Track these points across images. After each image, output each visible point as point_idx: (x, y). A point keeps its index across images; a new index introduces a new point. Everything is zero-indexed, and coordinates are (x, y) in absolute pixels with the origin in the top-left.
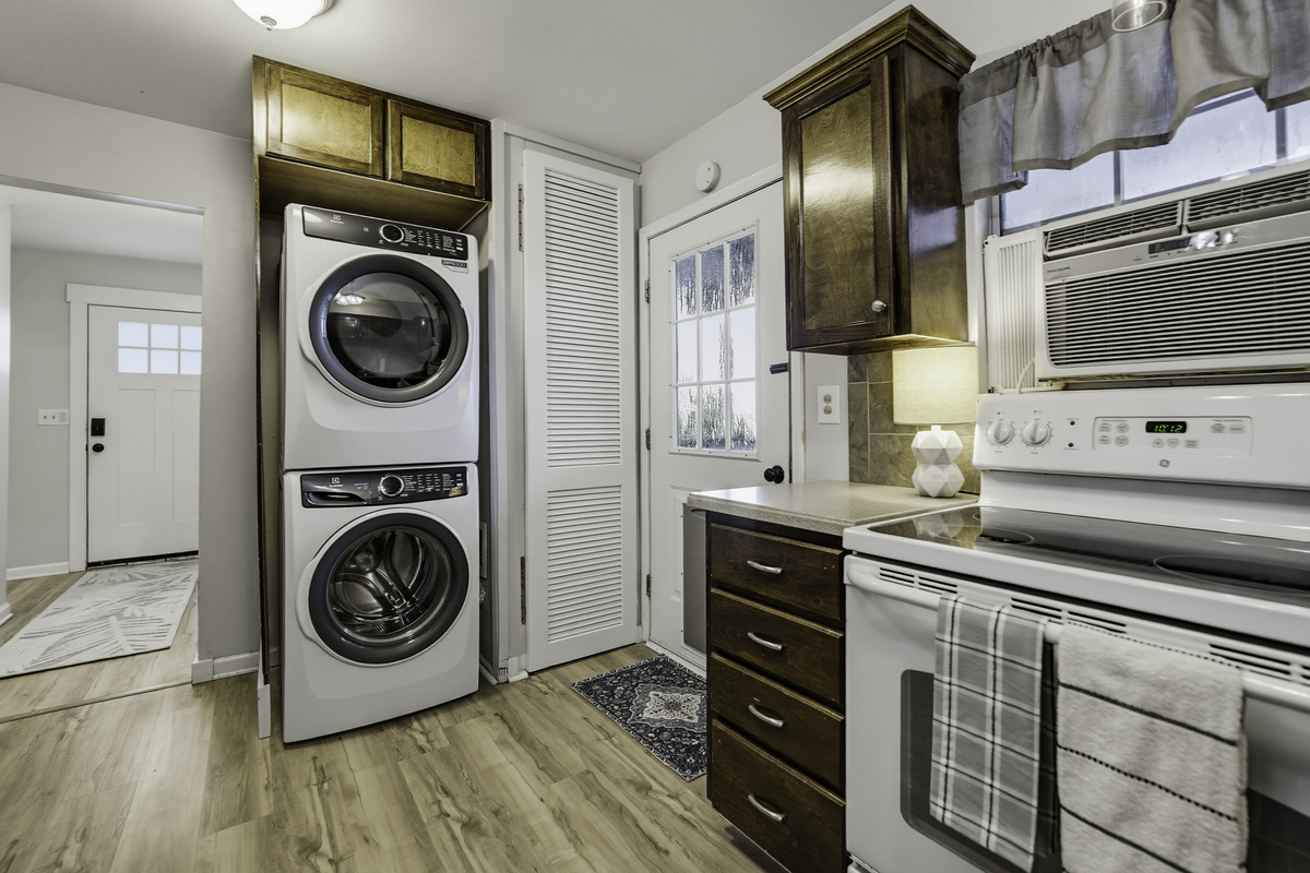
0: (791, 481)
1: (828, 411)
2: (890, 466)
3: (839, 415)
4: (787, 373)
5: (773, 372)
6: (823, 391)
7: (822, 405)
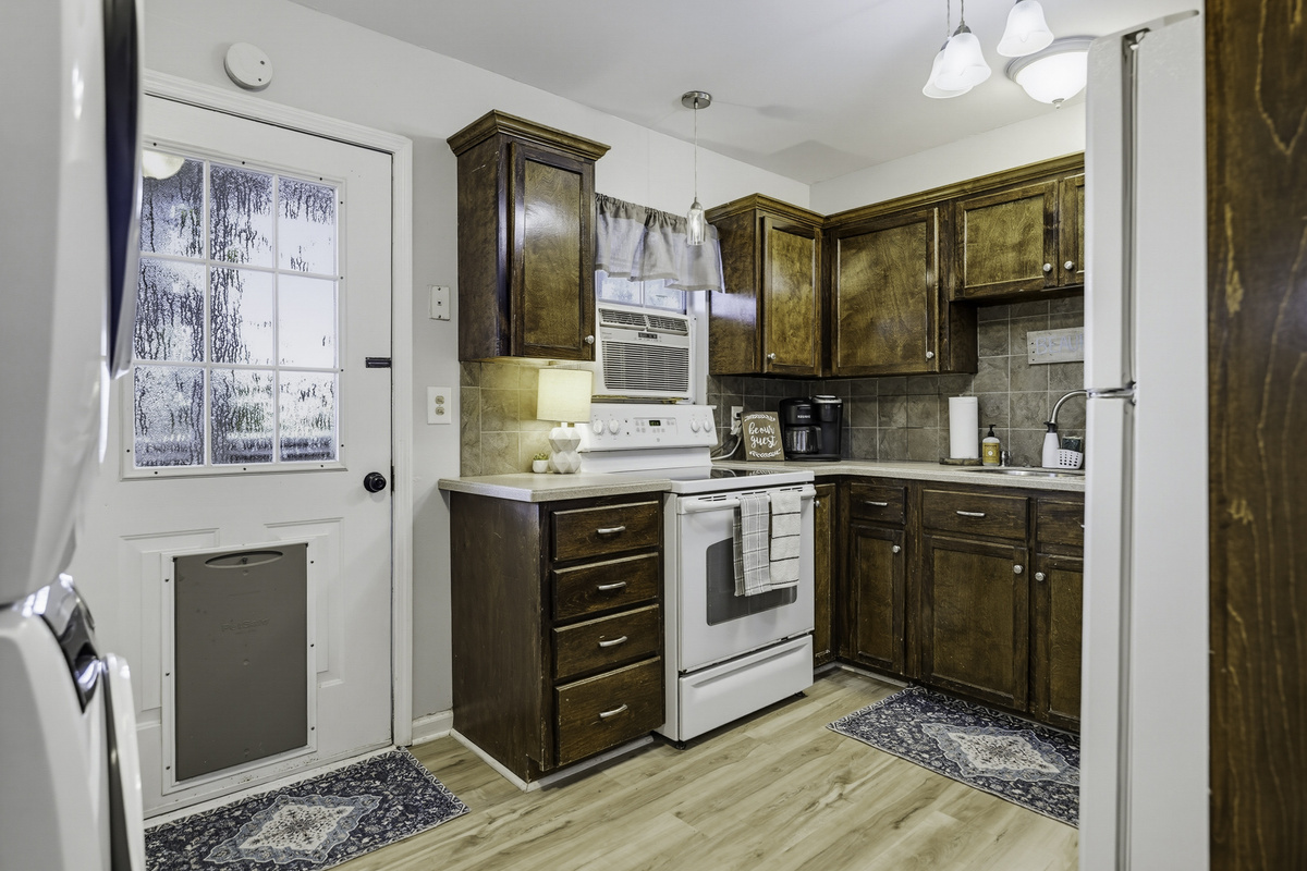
0: (392, 489)
1: (439, 412)
2: (498, 458)
3: (452, 416)
4: (389, 369)
5: (368, 366)
6: (433, 392)
7: (433, 406)
